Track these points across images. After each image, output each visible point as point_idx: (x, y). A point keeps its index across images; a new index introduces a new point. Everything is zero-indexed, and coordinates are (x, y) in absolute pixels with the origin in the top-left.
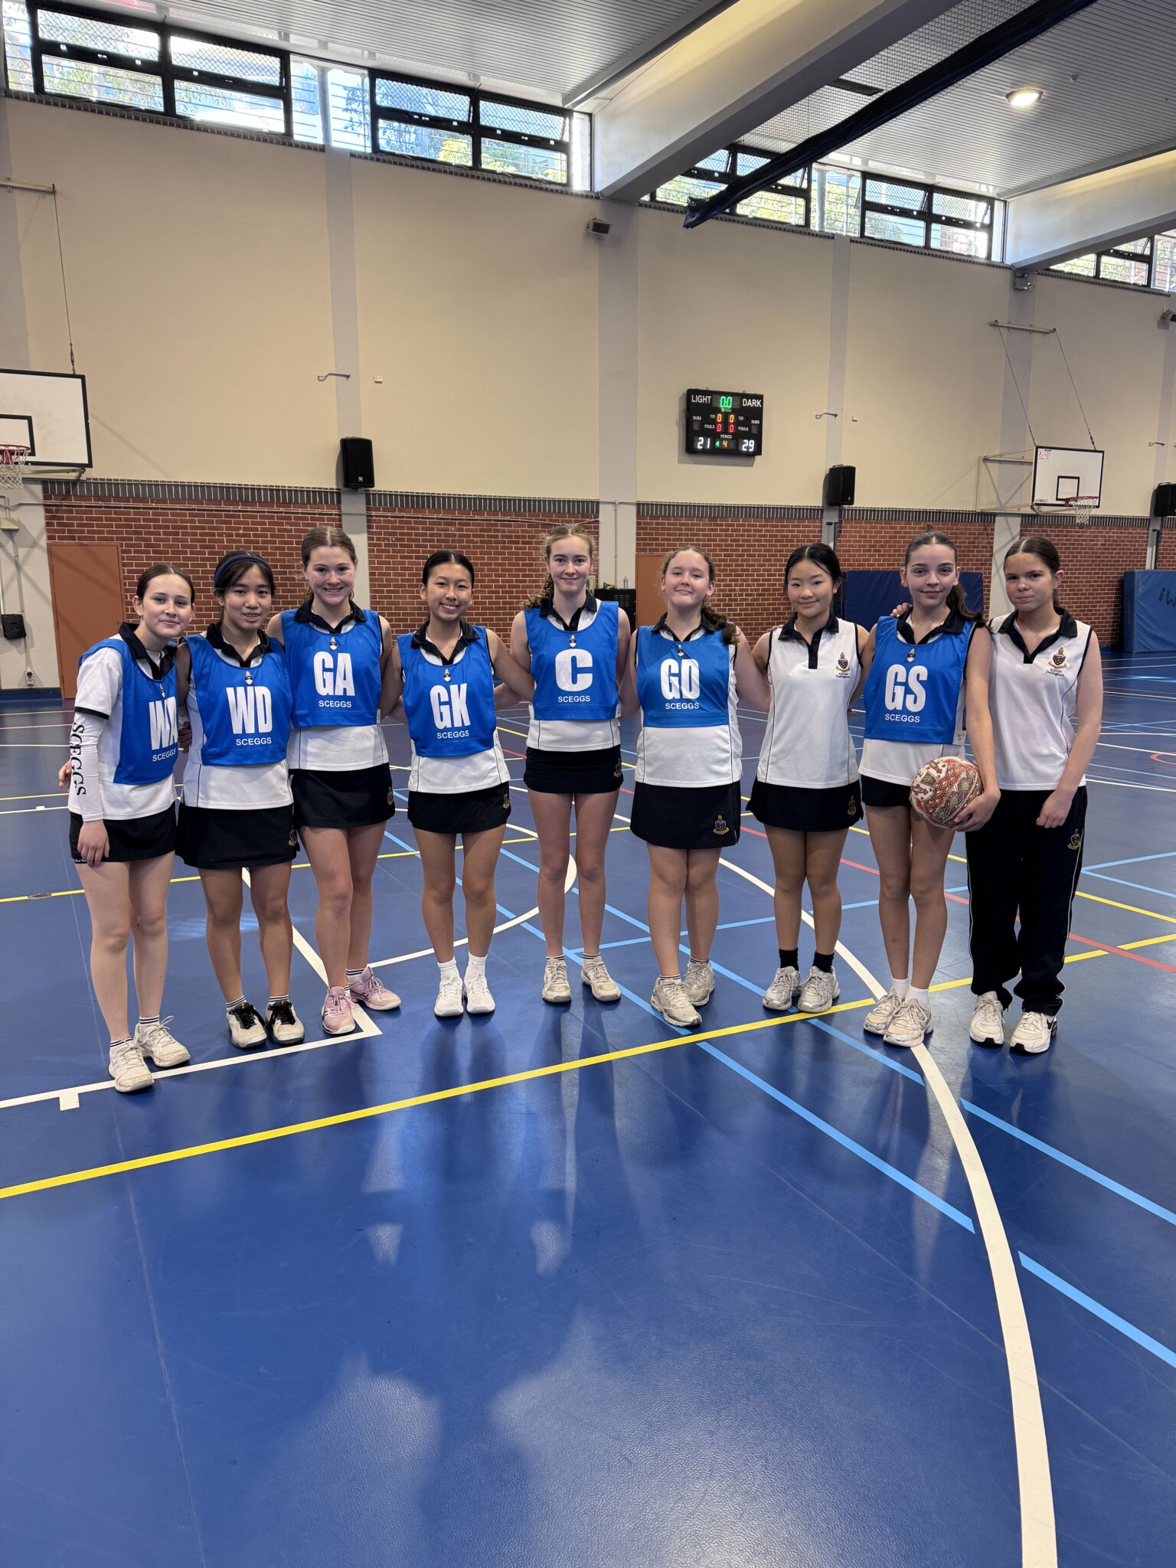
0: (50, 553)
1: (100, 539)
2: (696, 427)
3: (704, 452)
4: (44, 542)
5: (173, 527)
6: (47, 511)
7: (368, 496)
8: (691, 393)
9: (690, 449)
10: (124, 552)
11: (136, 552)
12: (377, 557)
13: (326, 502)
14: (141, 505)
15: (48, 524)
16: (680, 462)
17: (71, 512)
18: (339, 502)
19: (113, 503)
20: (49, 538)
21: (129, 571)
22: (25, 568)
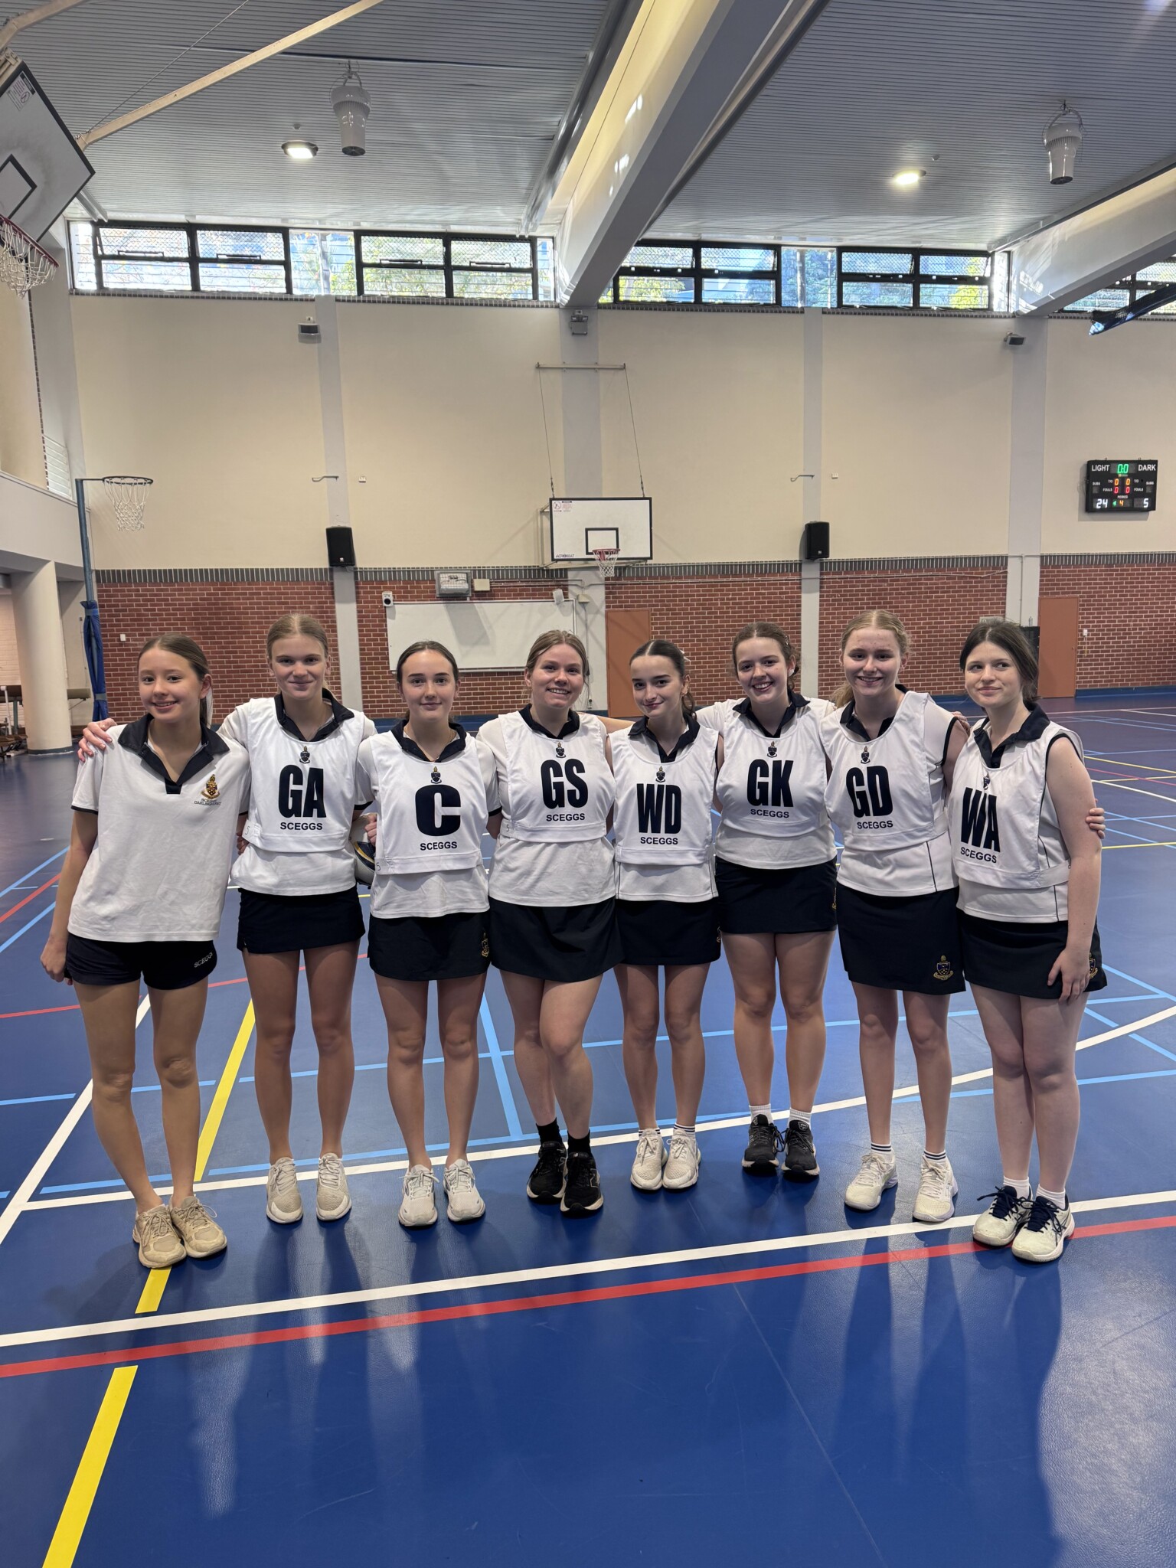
0: (607, 617)
1: (639, 606)
2: (1095, 491)
3: (1103, 510)
4: (603, 610)
5: (686, 596)
6: (606, 589)
7: (822, 564)
8: (1090, 464)
9: (1089, 508)
10: (653, 615)
11: (660, 614)
12: (825, 609)
13: (791, 571)
14: (666, 581)
15: (607, 598)
16: (1080, 520)
17: (621, 588)
18: (800, 570)
19: (647, 581)
20: (607, 607)
21: (655, 628)
22: (592, 628)
